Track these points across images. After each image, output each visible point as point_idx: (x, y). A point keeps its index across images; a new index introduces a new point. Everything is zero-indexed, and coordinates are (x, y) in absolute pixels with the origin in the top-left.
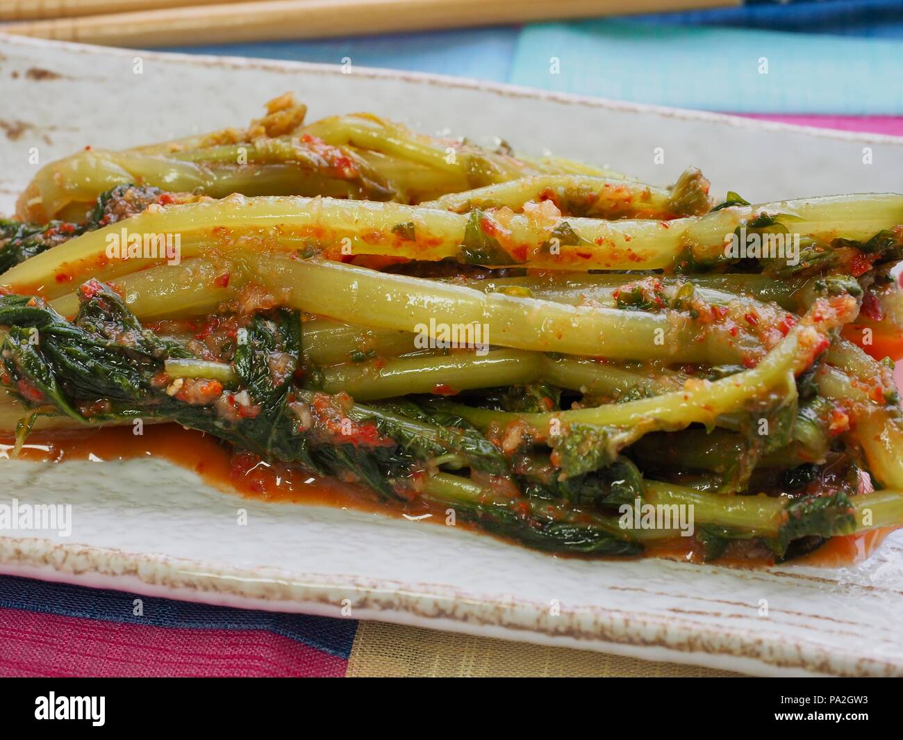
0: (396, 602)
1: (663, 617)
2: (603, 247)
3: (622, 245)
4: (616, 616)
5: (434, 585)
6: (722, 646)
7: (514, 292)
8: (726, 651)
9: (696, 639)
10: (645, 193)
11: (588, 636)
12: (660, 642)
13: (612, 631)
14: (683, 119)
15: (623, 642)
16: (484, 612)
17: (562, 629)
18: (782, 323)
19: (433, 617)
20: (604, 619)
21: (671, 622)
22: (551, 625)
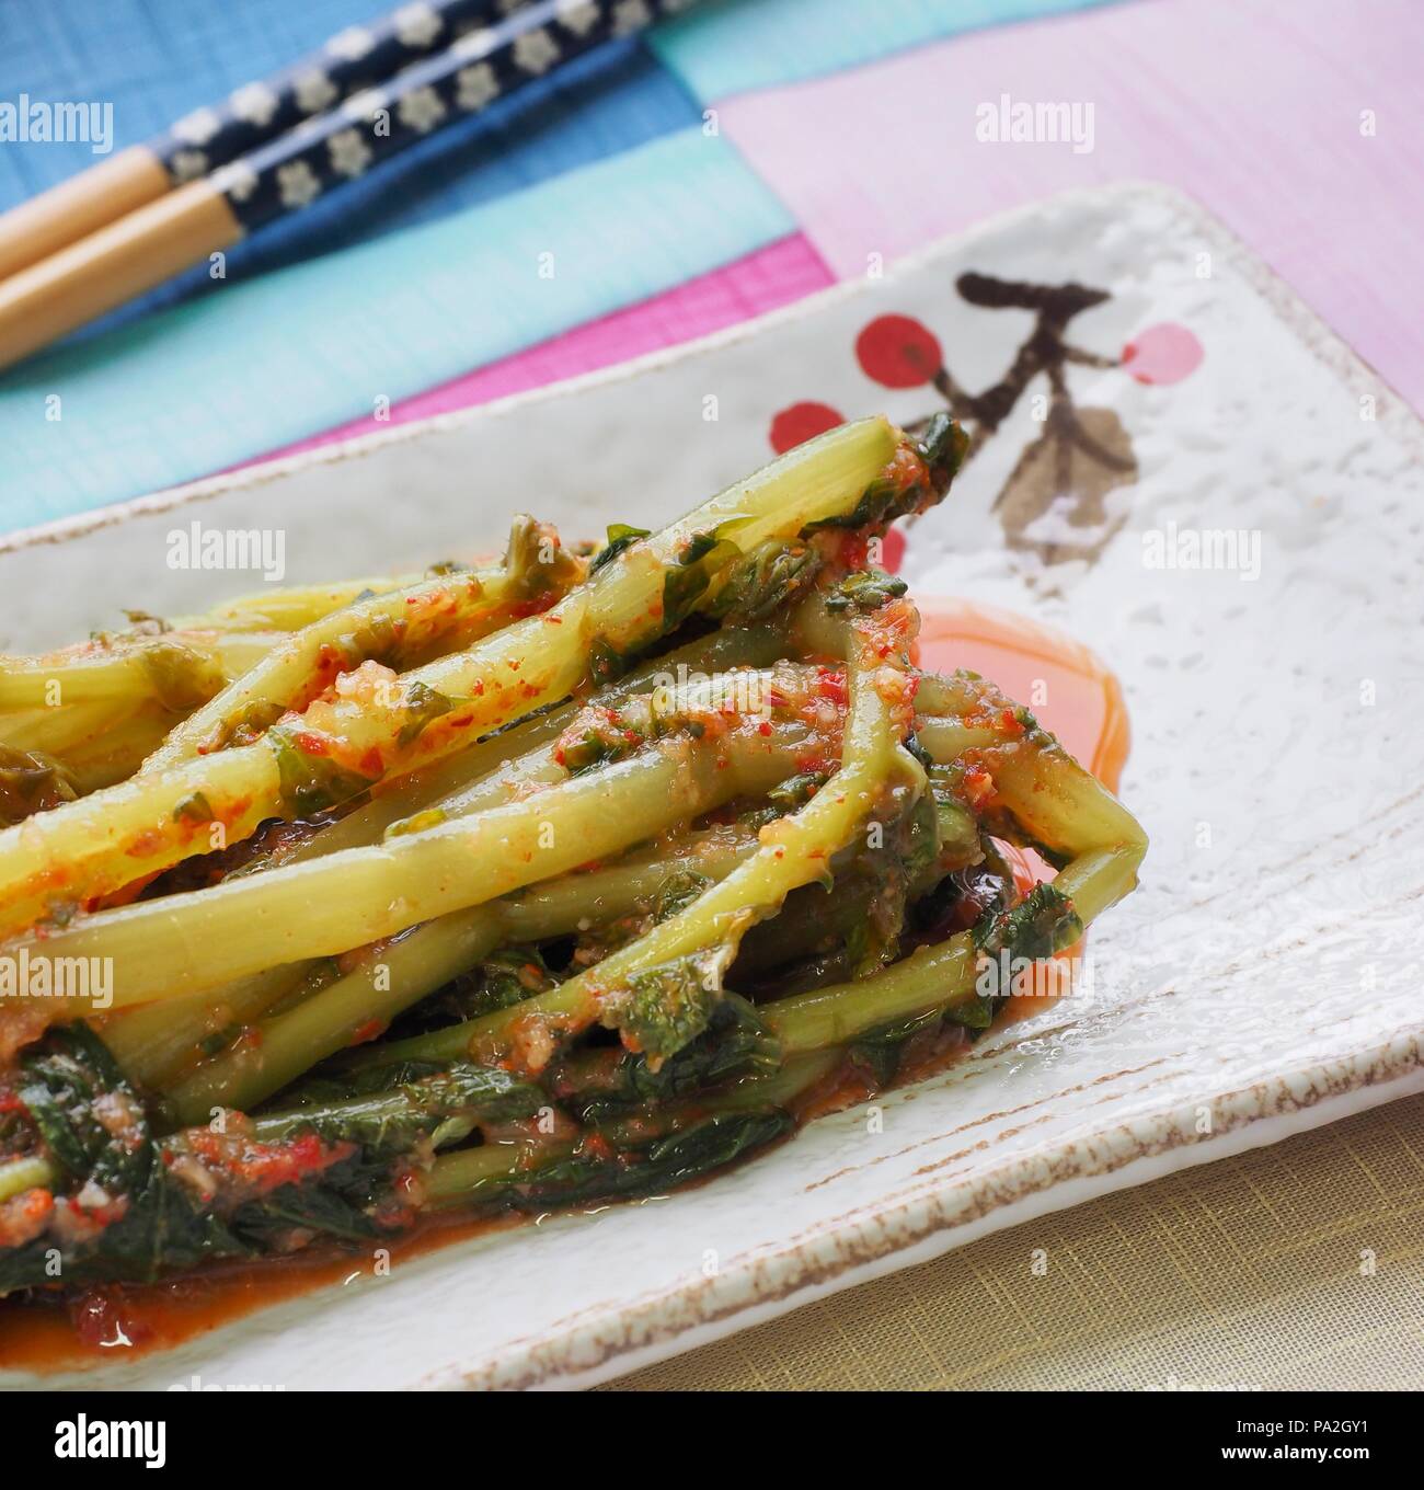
0: (537, 1370)
1: (921, 1186)
2: (488, 695)
3: (510, 679)
4: (856, 1219)
5: (576, 1315)
6: (1022, 1184)
7: (422, 823)
8: (1032, 1187)
9: (984, 1193)
10: (472, 588)
11: (833, 1270)
12: (939, 1224)
13: (865, 1246)
14: (363, 454)
15: (887, 1252)
16: (673, 1315)
17: (794, 1279)
18: (824, 685)
19: (599, 1363)
20: (846, 1231)
21: (937, 1188)
22: (777, 1283)
